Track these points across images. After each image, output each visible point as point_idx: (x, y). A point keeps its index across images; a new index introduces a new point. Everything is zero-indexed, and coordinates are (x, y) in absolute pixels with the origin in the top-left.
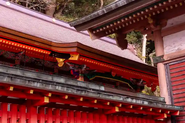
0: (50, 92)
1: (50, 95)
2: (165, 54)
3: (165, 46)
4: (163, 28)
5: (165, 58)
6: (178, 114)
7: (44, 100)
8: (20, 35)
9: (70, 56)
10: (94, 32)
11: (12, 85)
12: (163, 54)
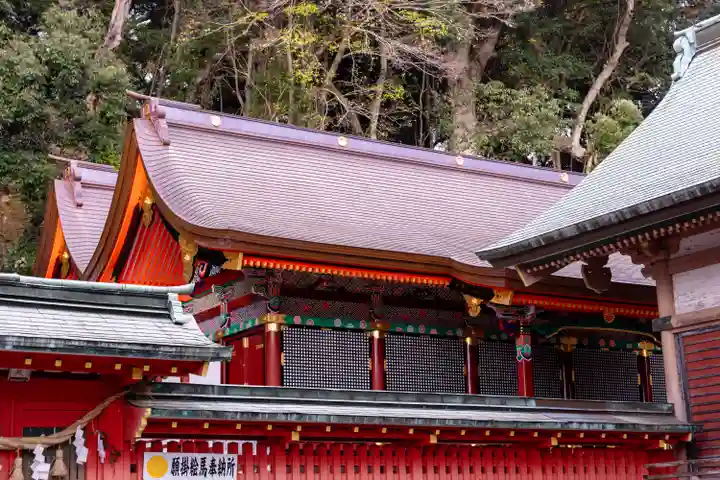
0: (438, 428)
1: (438, 432)
2: (677, 312)
3: (675, 296)
4: (672, 256)
5: (674, 322)
6: (690, 439)
7: (429, 440)
8: (377, 255)
9: (493, 296)
10: (529, 271)
11: (384, 426)
12: (670, 314)
